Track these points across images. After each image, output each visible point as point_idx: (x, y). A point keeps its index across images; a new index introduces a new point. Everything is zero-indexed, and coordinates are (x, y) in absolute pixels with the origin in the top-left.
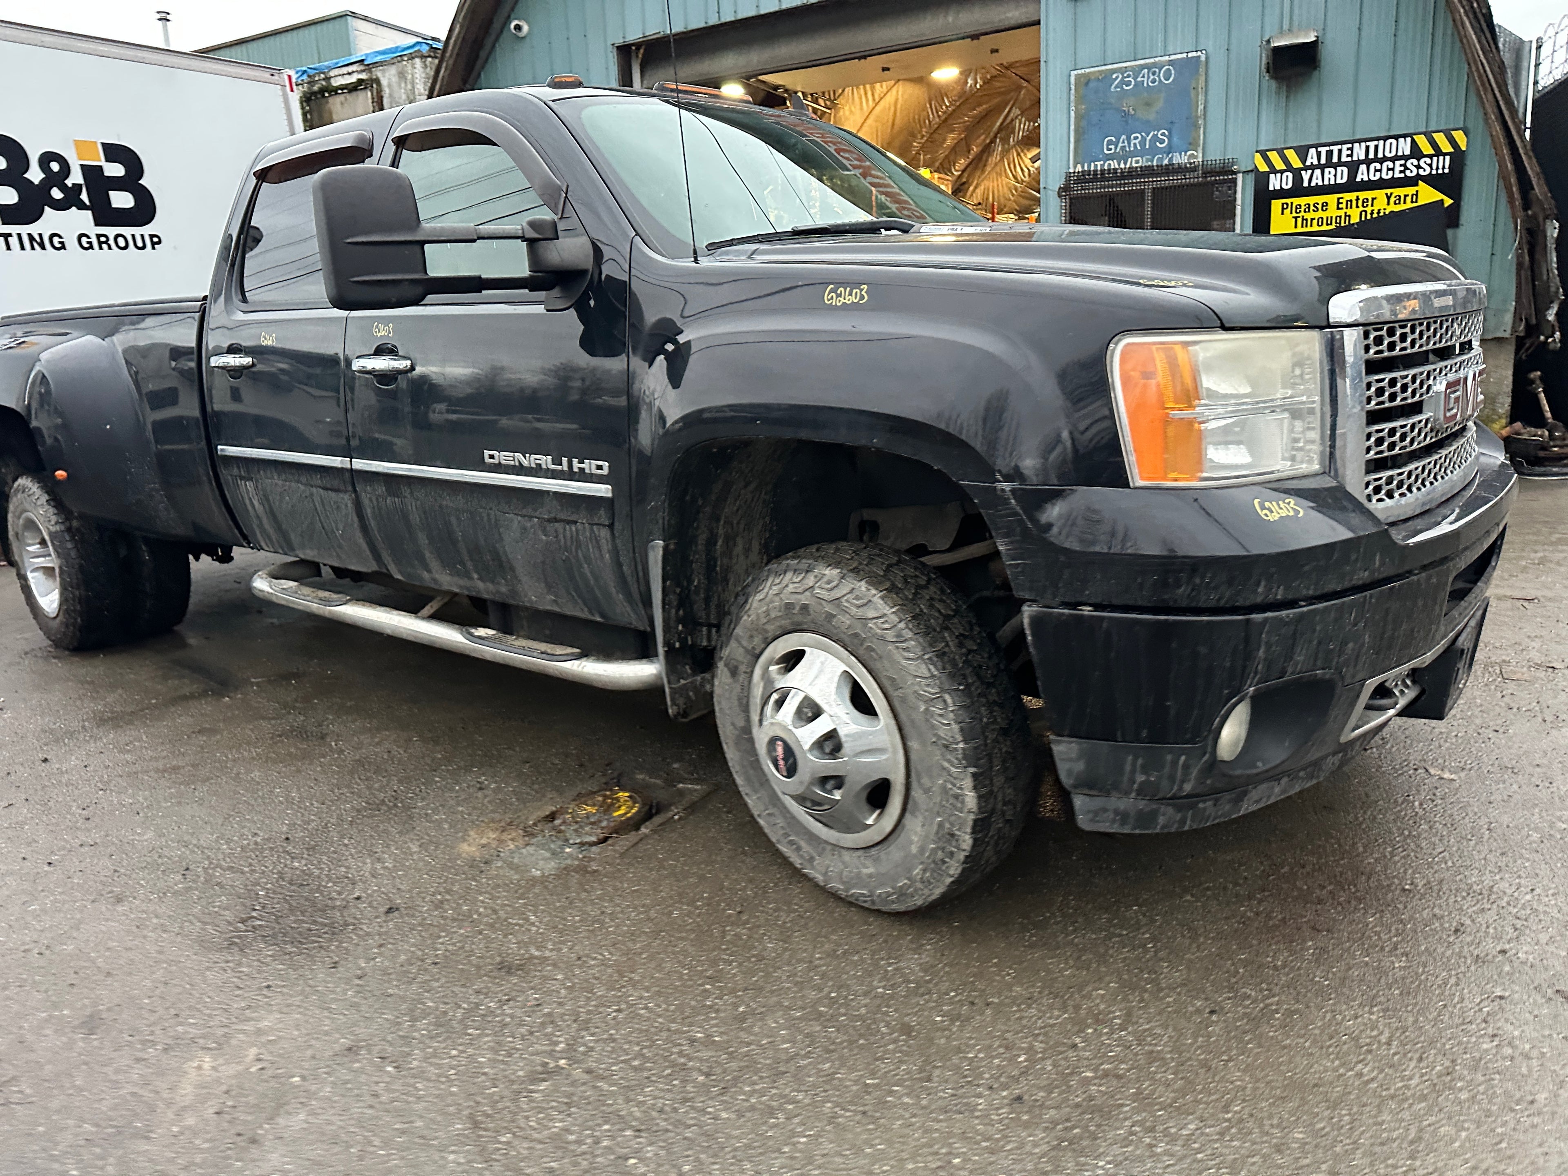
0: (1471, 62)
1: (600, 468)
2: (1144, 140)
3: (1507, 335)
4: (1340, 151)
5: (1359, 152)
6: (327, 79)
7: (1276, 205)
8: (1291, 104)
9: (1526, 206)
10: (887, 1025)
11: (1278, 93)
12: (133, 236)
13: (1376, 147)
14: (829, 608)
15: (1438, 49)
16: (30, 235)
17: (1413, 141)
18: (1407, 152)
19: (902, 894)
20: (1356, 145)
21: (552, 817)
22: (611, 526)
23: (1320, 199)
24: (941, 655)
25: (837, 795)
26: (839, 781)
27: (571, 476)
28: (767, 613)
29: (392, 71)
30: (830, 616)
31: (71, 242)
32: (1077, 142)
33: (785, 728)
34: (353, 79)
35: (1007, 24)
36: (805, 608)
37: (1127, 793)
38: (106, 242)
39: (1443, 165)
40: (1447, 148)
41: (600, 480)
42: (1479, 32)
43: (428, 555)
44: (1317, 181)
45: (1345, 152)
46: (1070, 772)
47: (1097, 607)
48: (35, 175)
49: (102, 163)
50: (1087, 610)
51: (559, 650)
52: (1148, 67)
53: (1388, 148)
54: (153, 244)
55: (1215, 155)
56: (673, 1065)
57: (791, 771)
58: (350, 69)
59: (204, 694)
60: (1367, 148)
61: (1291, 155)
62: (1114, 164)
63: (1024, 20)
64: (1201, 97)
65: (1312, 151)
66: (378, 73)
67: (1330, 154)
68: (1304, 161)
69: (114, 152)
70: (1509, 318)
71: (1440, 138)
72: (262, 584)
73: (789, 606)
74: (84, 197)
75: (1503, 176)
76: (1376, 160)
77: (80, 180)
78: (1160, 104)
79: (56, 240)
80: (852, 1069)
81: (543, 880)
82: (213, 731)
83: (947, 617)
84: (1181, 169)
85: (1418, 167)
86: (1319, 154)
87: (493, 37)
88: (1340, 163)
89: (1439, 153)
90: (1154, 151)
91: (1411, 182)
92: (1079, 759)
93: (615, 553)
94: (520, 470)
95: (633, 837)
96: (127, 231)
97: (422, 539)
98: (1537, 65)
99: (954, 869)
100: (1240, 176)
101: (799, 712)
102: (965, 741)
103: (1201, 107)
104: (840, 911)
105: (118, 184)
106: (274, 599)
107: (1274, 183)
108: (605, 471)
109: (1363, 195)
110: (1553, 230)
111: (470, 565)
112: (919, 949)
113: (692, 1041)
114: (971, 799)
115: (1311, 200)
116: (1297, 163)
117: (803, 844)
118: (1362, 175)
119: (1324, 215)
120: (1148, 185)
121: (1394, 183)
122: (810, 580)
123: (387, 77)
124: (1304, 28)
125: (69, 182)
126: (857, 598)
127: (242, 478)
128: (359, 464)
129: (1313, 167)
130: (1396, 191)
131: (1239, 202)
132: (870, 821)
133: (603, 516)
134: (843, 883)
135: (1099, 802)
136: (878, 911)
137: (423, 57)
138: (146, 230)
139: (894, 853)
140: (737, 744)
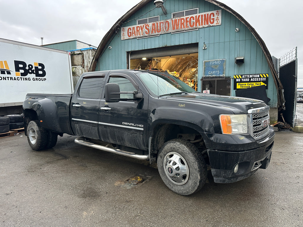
0: (269, 64)
1: (142, 126)
2: (215, 72)
3: (276, 107)
4: (248, 76)
5: (251, 76)
6: (74, 52)
7: (238, 84)
8: (240, 68)
9: (278, 87)
10: (187, 211)
11: (237, 66)
12: (42, 79)
13: (254, 76)
14: (178, 148)
15: (263, 61)
16: (25, 78)
17: (260, 75)
18: (259, 77)
19: (188, 192)
20: (250, 75)
21: (128, 180)
22: (143, 135)
23: (245, 83)
24: (195, 156)
25: (178, 176)
26: (179, 174)
27: (137, 127)
28: (168, 149)
29: (86, 52)
30: (178, 150)
31: (32, 79)
32: (204, 72)
33: (171, 166)
34: (79, 53)
35: (192, 52)
36: (174, 148)
37: (221, 177)
38: (37, 79)
39: (265, 79)
40: (265, 77)
41: (142, 128)
42: (269, 59)
43: (109, 137)
44: (244, 80)
45: (249, 76)
46: (213, 174)
47: (218, 150)
48: (27, 68)
49: (38, 66)
50: (216, 150)
51: (132, 153)
52: (216, 61)
53: (256, 76)
54: (45, 80)
55: (227, 75)
56: (156, 215)
57: (172, 173)
58: (78, 51)
59: (63, 159)
60: (252, 76)
61: (240, 76)
62: (210, 76)
63: (195, 52)
64: (225, 66)
65: (243, 76)
66: (83, 52)
67: (246, 76)
68: (242, 77)
69: (40, 65)
70: (277, 104)
71: (264, 75)
72: (77, 141)
73: (171, 148)
74: (35, 72)
75: (274, 81)
76: (254, 78)
77: (34, 69)
78: (218, 67)
79: (29, 79)
80: (183, 216)
81: (129, 189)
82: (67, 165)
83: (196, 151)
84: (221, 77)
85: (261, 79)
86: (244, 76)
87: (105, 48)
88: (248, 78)
89: (264, 77)
90: (217, 74)
91: (260, 81)
92: (215, 172)
93: (143, 138)
94: (128, 125)
95: (142, 184)
96: (41, 78)
97: (109, 135)
98: (280, 63)
99: (196, 188)
100: (231, 79)
101: (173, 163)
102: (199, 169)
103: (225, 68)
104: (177, 195)
105: (40, 70)
106: (79, 143)
107: (237, 80)
108: (143, 126)
109: (252, 83)
110: (283, 91)
111: (117, 139)
112: (190, 201)
113: (158, 212)
114: (199, 177)
115: (243, 83)
116: (241, 77)
117: (171, 185)
118: (252, 80)
119: (246, 86)
120: (216, 79)
121: (257, 82)
122: (175, 144)
123: (85, 53)
124: (241, 57)
125: (32, 69)
126: (182, 147)
127: (76, 124)
128: (99, 123)
129: (243, 78)
130: (257, 83)
131: (231, 83)
132: (183, 181)
133: (142, 133)
134: (178, 191)
135: (217, 178)
136: (183, 195)
137: (92, 50)
138: (44, 78)
139: (187, 186)
140: (161, 168)
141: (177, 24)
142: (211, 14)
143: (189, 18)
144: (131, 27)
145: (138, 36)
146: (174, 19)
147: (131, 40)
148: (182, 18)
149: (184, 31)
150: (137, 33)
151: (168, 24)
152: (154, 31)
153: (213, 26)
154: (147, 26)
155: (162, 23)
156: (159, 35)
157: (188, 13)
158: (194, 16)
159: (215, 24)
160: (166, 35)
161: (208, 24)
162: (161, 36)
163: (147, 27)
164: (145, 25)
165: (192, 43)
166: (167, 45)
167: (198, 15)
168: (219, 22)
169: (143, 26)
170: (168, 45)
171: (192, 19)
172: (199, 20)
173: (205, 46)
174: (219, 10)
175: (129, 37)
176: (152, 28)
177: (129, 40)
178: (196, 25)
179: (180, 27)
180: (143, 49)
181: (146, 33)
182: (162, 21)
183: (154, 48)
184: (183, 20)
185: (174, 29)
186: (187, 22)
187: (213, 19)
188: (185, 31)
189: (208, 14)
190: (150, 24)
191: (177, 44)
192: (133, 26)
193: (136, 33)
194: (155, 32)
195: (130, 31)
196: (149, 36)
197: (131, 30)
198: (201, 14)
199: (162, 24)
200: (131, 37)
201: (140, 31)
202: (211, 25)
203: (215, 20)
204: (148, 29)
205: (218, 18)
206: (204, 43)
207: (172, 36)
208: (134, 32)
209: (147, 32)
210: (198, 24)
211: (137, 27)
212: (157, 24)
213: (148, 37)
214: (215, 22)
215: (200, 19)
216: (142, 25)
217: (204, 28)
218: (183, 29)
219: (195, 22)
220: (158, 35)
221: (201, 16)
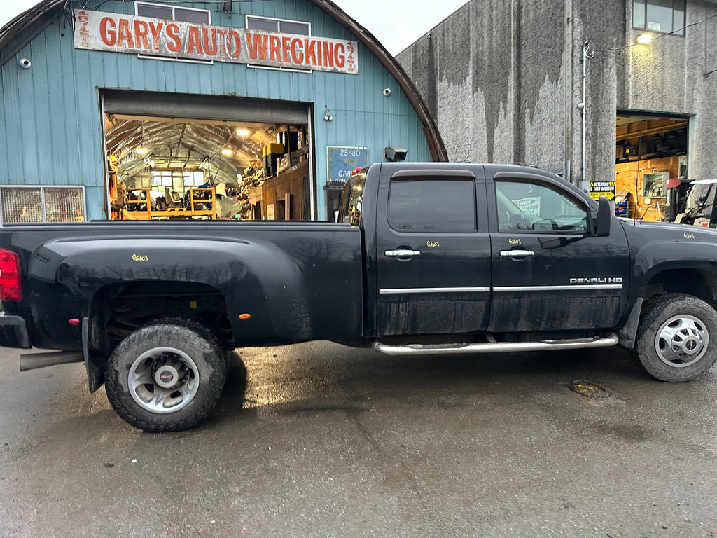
1: (619, 280)
32: (329, 170)
43: (522, 318)
52: (352, 150)
62: (342, 180)
78: (356, 162)
97: (524, 313)
101: (693, 332)
128: (495, 289)
141: (262, 46)
142: (338, 45)
143: (292, 40)
144: (117, 17)
145: (143, 49)
146: (252, 32)
147: (114, 55)
148: (274, 34)
149: (279, 67)
150: (138, 39)
151: (238, 39)
152: (195, 47)
153: (342, 73)
154: (173, 29)
155: (219, 31)
156: (212, 63)
157: (286, 28)
158: (302, 38)
159: (346, 69)
160: (231, 66)
161: (331, 65)
162: (219, 66)
163: (171, 32)
164: (166, 23)
165: (299, 102)
166: (235, 93)
167: (311, 38)
168: (353, 67)
169: (160, 26)
170: (240, 93)
171: (297, 43)
172: (314, 53)
173: (328, 114)
174: (353, 42)
175: (110, 47)
176: (191, 39)
177: (105, 54)
178: (307, 61)
179: (269, 56)
180: (160, 91)
181: (170, 48)
182: (218, 28)
183: (198, 93)
184: (275, 41)
185: (253, 56)
186: (286, 48)
187: (343, 58)
188: (282, 68)
189: (331, 44)
190: (184, 27)
191: (264, 95)
192: (124, 17)
193: (134, 39)
194: (200, 52)
195: (112, 29)
196: (178, 58)
197: (113, 24)
198: (317, 39)
199: (218, 35)
200: (115, 48)
201: (150, 35)
202: (340, 69)
203: (346, 60)
204: (176, 38)
205: (351, 57)
206: (326, 106)
207: (248, 73)
208: (125, 34)
209: (175, 45)
210: (311, 59)
211: (137, 23)
212: (205, 31)
213: (176, 60)
214: (347, 65)
215: (316, 51)
216: (156, 21)
217: (323, 71)
218: (277, 63)
219: (304, 52)
220: (210, 61)
221: (316, 43)
